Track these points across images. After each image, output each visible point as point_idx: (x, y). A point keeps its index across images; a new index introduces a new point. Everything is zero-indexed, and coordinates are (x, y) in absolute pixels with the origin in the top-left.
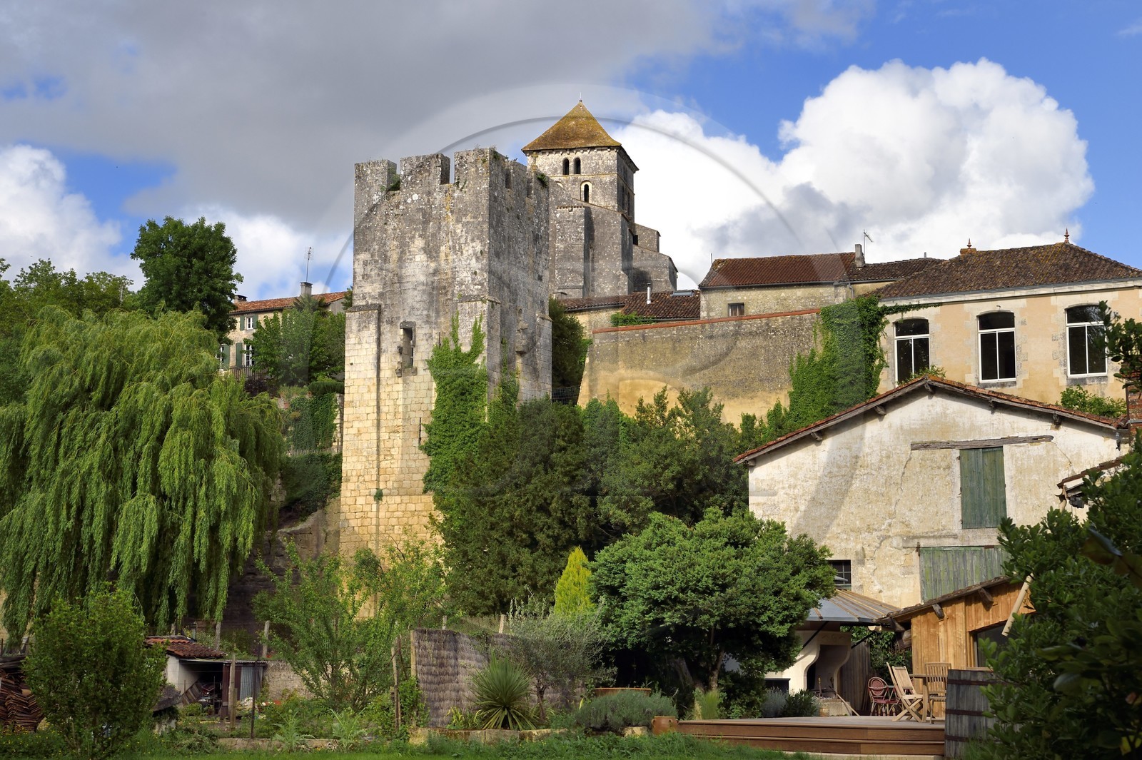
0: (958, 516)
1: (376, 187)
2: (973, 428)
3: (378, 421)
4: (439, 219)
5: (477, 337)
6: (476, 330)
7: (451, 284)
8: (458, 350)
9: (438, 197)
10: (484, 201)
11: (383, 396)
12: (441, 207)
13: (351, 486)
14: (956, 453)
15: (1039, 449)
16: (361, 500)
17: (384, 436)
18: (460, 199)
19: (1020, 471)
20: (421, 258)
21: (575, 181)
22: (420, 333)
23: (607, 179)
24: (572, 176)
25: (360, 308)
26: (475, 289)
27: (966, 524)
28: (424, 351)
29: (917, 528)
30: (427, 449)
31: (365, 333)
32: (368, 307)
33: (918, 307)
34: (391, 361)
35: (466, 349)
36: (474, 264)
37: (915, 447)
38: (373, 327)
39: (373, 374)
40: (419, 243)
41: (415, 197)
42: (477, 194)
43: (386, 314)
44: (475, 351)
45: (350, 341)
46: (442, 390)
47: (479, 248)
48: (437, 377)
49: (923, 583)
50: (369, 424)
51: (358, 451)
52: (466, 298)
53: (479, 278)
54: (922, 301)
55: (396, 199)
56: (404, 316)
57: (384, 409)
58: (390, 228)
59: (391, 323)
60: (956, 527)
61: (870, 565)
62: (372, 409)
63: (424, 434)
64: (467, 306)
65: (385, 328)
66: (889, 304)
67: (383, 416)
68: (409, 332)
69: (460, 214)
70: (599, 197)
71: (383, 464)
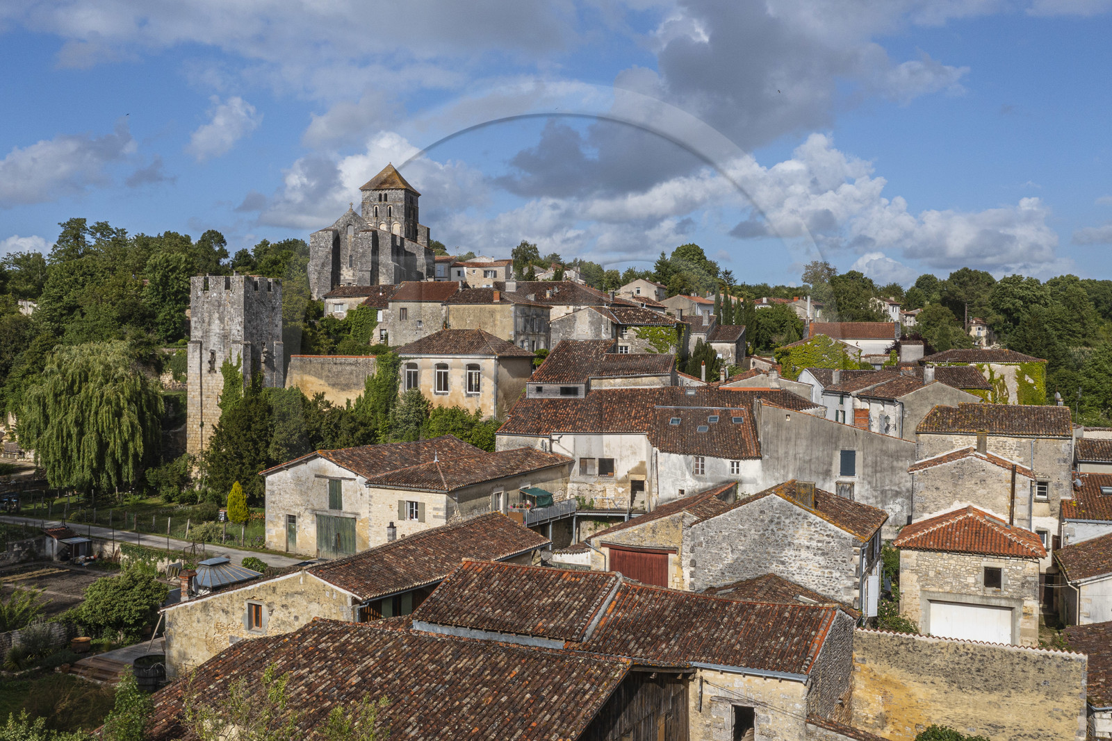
0: (328, 504)
1: (199, 289)
2: (333, 472)
3: (201, 392)
4: (224, 305)
5: (239, 359)
6: (239, 357)
7: (229, 335)
8: (231, 365)
9: (224, 295)
10: (242, 299)
11: (203, 381)
12: (225, 300)
13: (191, 420)
14: (328, 481)
15: (351, 483)
16: (195, 426)
17: (204, 399)
18: (233, 297)
19: (346, 490)
20: (217, 322)
21: (384, 205)
22: (218, 355)
23: (400, 204)
24: (383, 202)
25: (193, 342)
26: (239, 338)
27: (331, 507)
28: (219, 364)
29: (317, 507)
30: (220, 406)
31: (195, 354)
32: (196, 342)
33: (414, 358)
34: (206, 366)
35: (235, 365)
36: (239, 328)
37: (317, 476)
38: (198, 351)
39: (198, 372)
40: (217, 315)
41: (215, 294)
42: (239, 296)
43: (204, 346)
44: (238, 366)
45: (190, 356)
46: (226, 381)
47: (240, 320)
48: (225, 376)
49: (317, 527)
50: (198, 393)
51: (193, 405)
52: (235, 342)
53: (240, 333)
54: (415, 356)
55: (207, 295)
56: (211, 348)
57: (204, 387)
58: (205, 307)
59: (206, 349)
60: (327, 508)
61: (302, 519)
62: (198, 387)
63: (219, 400)
64: (235, 345)
65: (204, 351)
66: (403, 356)
67: (203, 390)
68: (213, 354)
69: (233, 304)
70: (396, 213)
71: (204, 411)
